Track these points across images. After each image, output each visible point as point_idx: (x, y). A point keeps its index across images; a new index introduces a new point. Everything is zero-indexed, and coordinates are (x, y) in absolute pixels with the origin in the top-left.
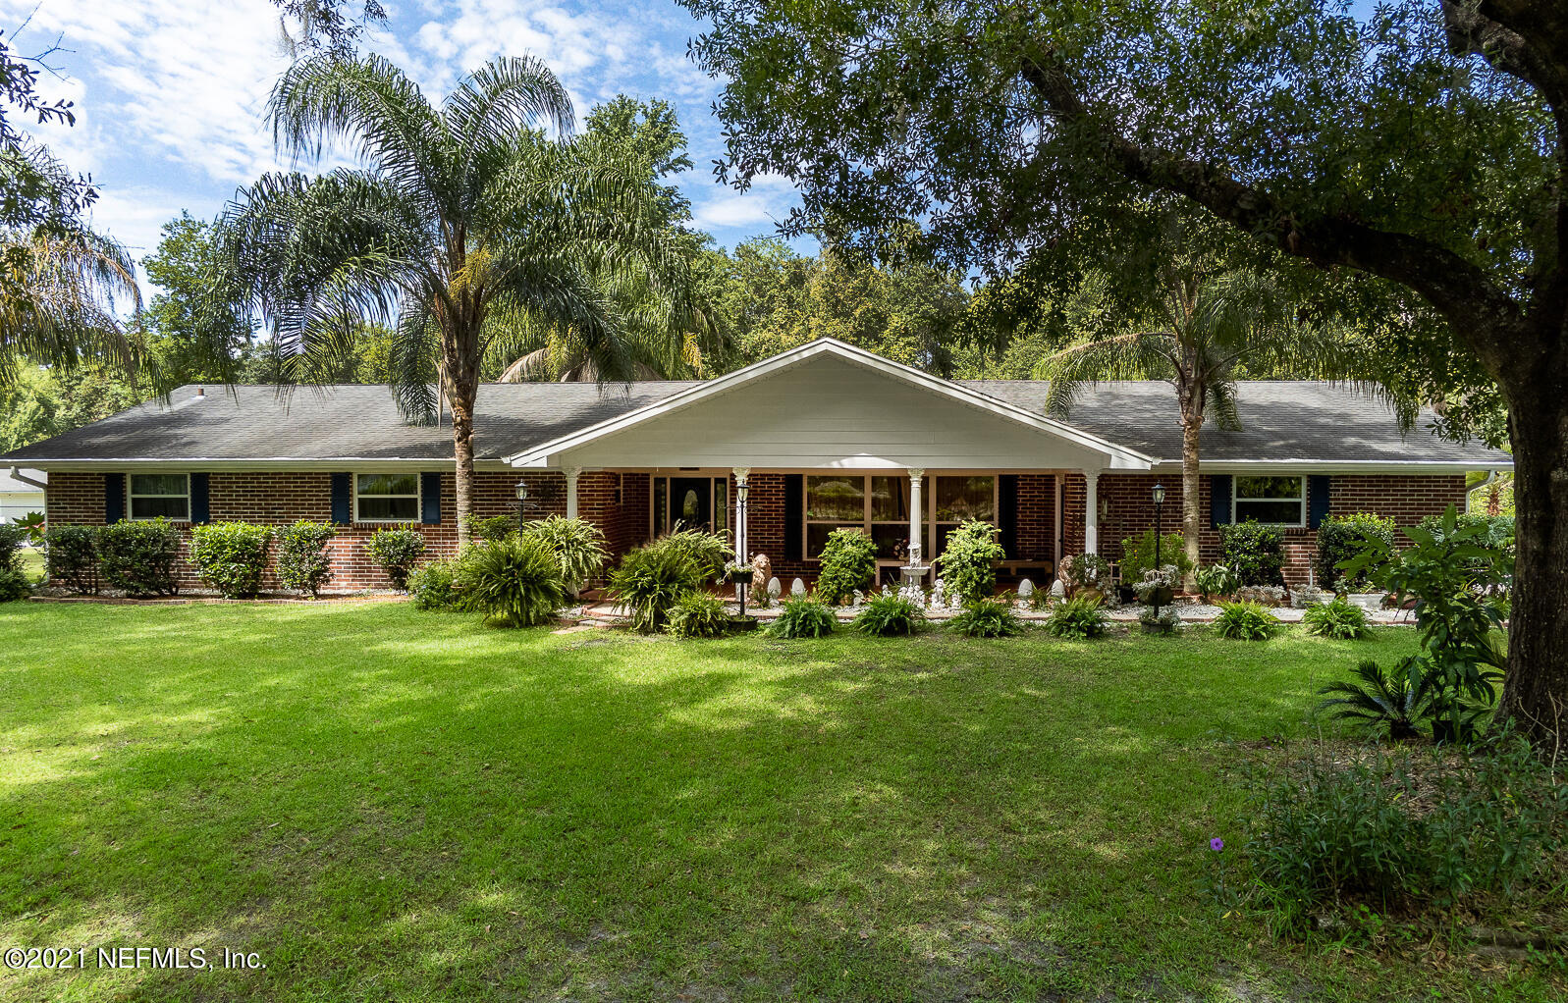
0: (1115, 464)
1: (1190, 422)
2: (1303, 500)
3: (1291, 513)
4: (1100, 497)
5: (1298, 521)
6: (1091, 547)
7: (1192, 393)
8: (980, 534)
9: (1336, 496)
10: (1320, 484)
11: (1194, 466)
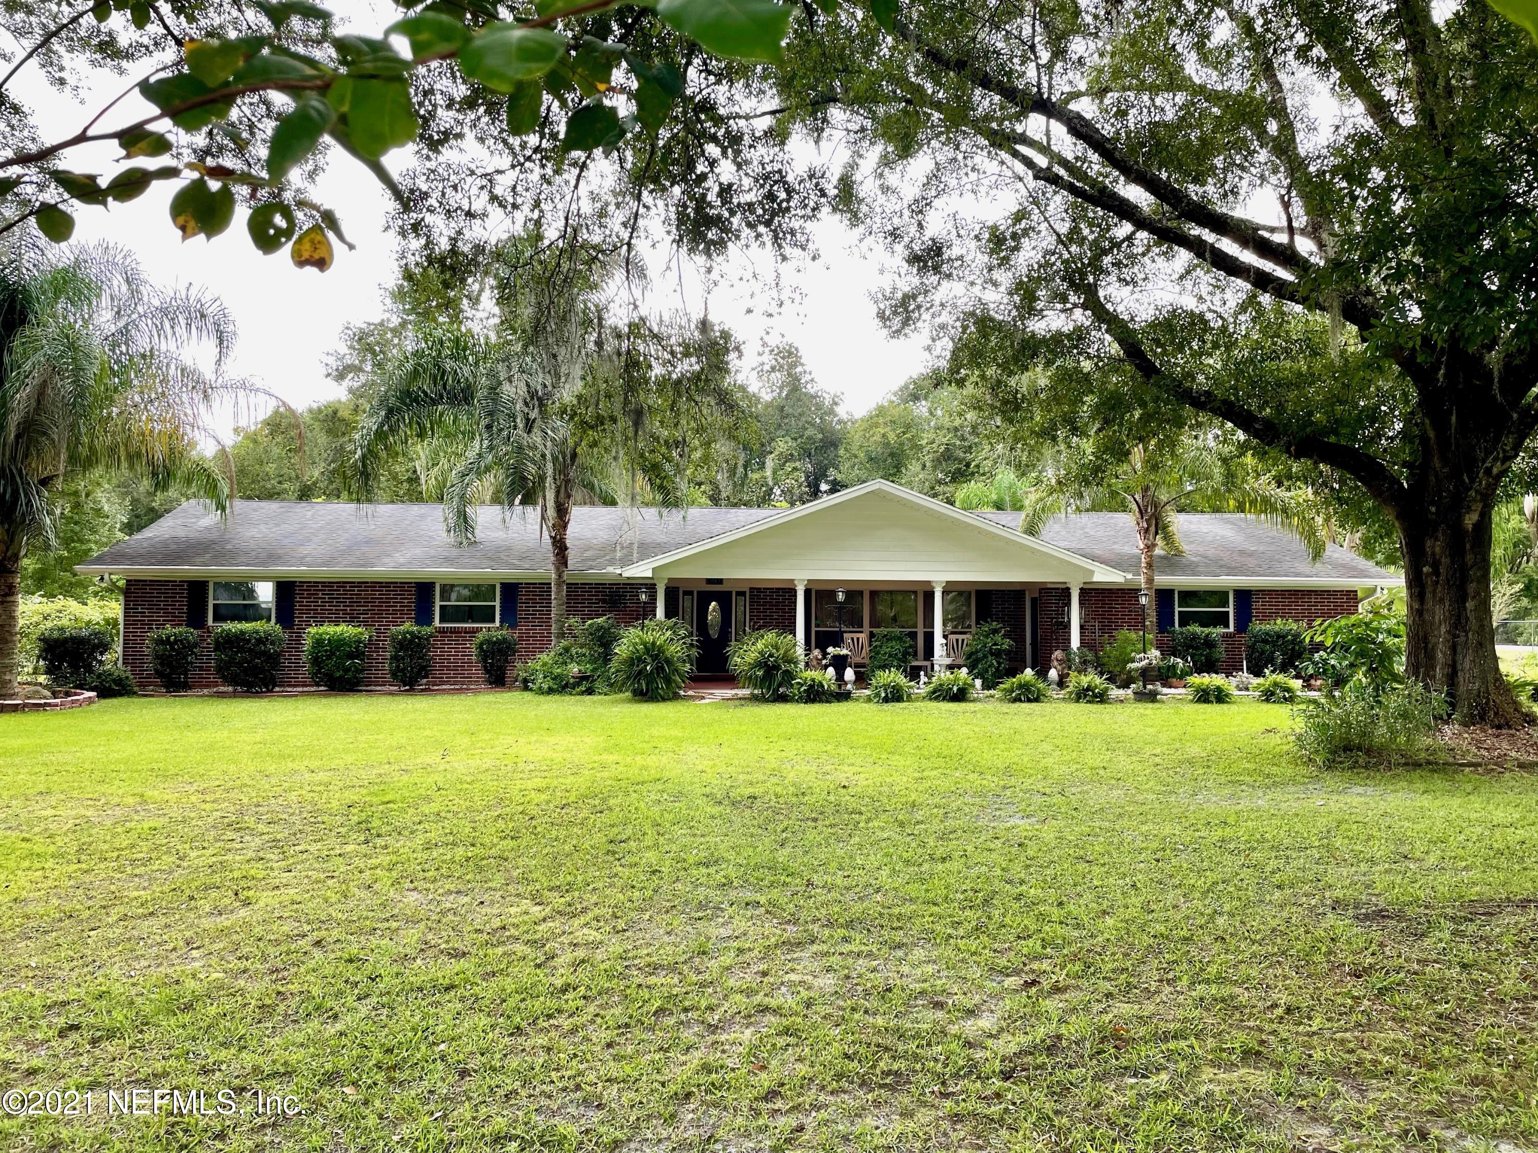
0: (1097, 578)
1: (1147, 546)
2: (1231, 610)
3: (1222, 619)
4: (1081, 603)
5: (1227, 626)
6: (1075, 642)
7: (1149, 526)
8: (995, 631)
9: (1257, 605)
10: (1244, 597)
11: (1150, 581)
